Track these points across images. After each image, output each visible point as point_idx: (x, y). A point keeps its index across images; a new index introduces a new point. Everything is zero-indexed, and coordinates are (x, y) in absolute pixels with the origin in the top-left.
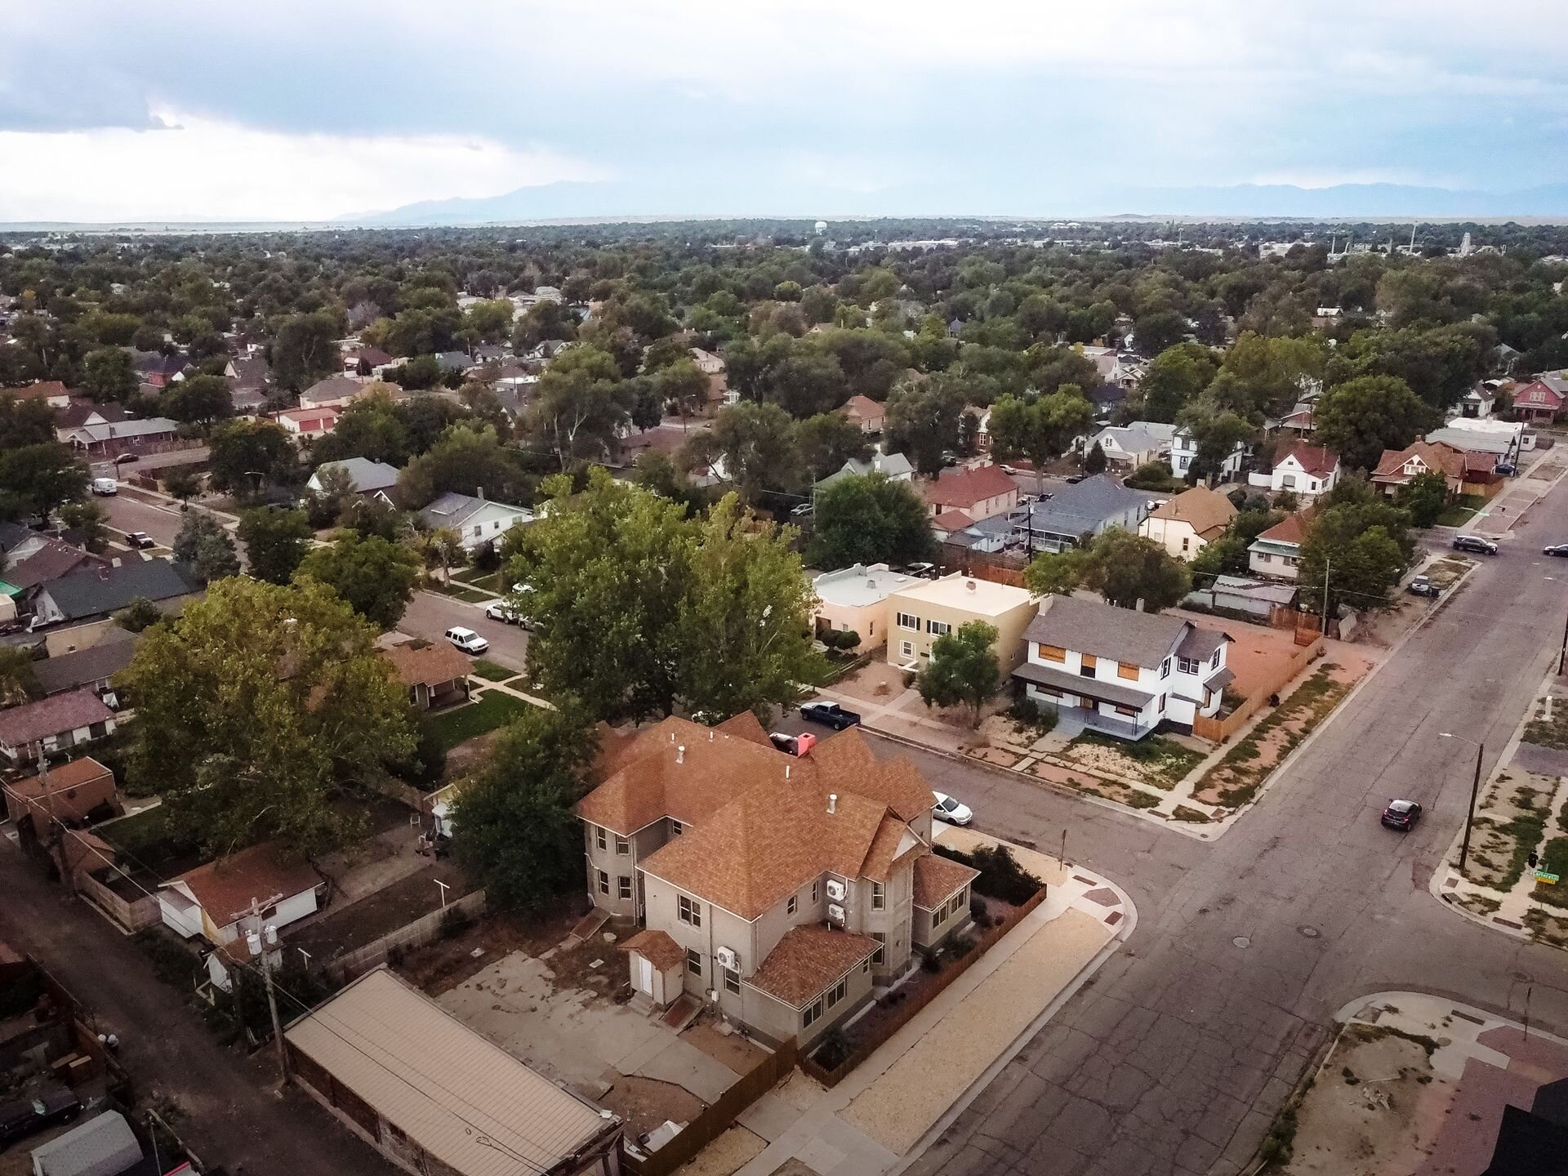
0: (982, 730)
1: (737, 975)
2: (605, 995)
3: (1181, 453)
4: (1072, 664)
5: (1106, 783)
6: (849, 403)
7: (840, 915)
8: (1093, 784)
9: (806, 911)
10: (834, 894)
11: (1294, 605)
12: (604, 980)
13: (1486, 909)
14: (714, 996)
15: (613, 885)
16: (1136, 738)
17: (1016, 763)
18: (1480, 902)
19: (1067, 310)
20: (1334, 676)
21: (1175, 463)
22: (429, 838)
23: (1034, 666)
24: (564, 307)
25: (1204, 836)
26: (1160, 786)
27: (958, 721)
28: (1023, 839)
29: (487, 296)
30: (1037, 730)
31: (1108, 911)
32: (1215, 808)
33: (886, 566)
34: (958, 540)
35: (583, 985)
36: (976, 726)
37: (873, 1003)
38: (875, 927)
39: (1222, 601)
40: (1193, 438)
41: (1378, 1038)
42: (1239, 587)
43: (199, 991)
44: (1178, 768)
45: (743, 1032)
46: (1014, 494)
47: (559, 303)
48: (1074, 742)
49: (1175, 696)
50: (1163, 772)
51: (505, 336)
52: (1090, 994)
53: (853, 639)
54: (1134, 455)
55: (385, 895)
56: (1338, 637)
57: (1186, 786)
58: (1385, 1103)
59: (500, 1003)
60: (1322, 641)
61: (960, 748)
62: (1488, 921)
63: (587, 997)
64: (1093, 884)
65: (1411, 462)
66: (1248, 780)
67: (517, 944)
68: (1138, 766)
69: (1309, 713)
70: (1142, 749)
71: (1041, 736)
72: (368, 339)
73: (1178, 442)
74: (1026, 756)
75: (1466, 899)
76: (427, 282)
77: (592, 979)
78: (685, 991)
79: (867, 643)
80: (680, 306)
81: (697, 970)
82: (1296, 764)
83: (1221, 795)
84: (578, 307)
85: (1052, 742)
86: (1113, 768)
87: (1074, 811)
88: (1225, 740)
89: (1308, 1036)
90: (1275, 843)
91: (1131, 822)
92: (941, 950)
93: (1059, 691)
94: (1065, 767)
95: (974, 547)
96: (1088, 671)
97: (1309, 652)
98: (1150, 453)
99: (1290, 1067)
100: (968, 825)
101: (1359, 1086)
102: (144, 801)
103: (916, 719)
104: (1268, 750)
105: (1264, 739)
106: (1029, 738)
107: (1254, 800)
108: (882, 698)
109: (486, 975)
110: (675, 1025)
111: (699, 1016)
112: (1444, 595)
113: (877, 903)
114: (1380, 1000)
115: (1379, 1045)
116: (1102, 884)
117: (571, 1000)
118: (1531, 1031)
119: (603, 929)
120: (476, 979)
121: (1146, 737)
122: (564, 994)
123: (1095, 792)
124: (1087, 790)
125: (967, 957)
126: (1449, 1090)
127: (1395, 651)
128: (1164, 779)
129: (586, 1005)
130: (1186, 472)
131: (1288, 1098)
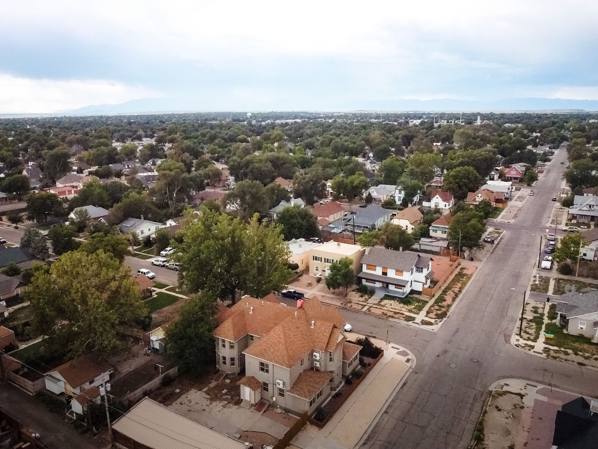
0: (348, 297)
1: (283, 390)
2: (230, 403)
3: (399, 196)
4: (379, 271)
5: (396, 313)
6: (276, 180)
7: (318, 365)
8: (392, 314)
9: (306, 365)
10: (316, 357)
11: (448, 248)
12: (229, 397)
13: (530, 348)
14: (274, 399)
15: (228, 361)
16: (403, 297)
17: (363, 308)
18: (528, 346)
19: (348, 145)
20: (465, 272)
21: (397, 199)
22: (149, 349)
23: (365, 273)
24: (156, 146)
25: (433, 330)
26: (415, 313)
27: (339, 294)
28: (371, 335)
29: (123, 142)
30: (368, 296)
31: (405, 358)
32: (434, 320)
33: (304, 239)
34: (326, 229)
35: (221, 399)
36: (346, 295)
37: (331, 397)
38: (330, 369)
39: (423, 247)
40: (403, 190)
41: (505, 395)
42: (429, 242)
43: (67, 414)
44: (419, 306)
45: (286, 412)
46: (343, 211)
47: (154, 144)
48: (382, 299)
49: (415, 281)
50: (414, 308)
51: (135, 157)
52: (405, 388)
53: (296, 267)
54: (382, 196)
55: (136, 372)
56: (464, 258)
57: (423, 313)
58: (511, 416)
59: (191, 409)
60: (460, 260)
61: (342, 304)
62: (531, 352)
63: (224, 404)
64: (399, 349)
65: (478, 196)
66: (444, 309)
67: (192, 386)
68: (406, 306)
69: (459, 285)
70: (406, 300)
71: (370, 298)
72: (80, 159)
73: (397, 191)
74: (365, 305)
75: (523, 345)
76: (100, 137)
77: (224, 397)
78: (262, 398)
79: (301, 267)
80: (202, 145)
81: (267, 390)
82: (459, 303)
83: (435, 315)
84: (162, 146)
85: (374, 300)
86: (397, 308)
87: (387, 324)
88: (433, 296)
89: (481, 396)
90: (457, 331)
91: (407, 326)
92: (351, 376)
93: (374, 281)
94: (380, 308)
95: (332, 231)
96: (385, 274)
97: (456, 264)
98: (387, 195)
99: (477, 407)
100: (350, 331)
101: (501, 411)
102: (27, 342)
103: (324, 294)
104: (448, 299)
105: (446, 295)
106: (365, 299)
107: (447, 316)
108: (310, 287)
109: (183, 398)
110: (260, 411)
111: (268, 407)
112: (496, 242)
113: (331, 360)
114: (502, 382)
115: (505, 397)
116: (402, 349)
117: (218, 406)
118: (553, 388)
119: (225, 378)
120: (179, 401)
121: (407, 296)
122: (214, 403)
123: (393, 317)
124: (390, 316)
125: (361, 379)
126: (531, 410)
127: (484, 262)
128: (415, 310)
129: (224, 407)
130: (401, 202)
131: (479, 418)
